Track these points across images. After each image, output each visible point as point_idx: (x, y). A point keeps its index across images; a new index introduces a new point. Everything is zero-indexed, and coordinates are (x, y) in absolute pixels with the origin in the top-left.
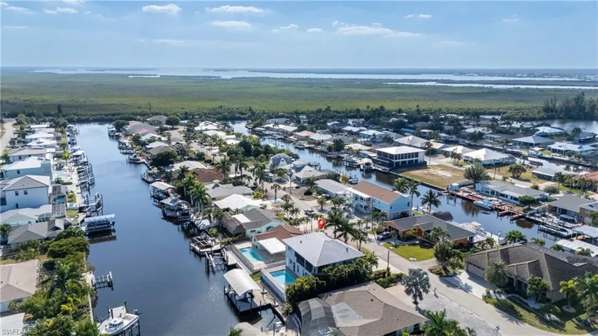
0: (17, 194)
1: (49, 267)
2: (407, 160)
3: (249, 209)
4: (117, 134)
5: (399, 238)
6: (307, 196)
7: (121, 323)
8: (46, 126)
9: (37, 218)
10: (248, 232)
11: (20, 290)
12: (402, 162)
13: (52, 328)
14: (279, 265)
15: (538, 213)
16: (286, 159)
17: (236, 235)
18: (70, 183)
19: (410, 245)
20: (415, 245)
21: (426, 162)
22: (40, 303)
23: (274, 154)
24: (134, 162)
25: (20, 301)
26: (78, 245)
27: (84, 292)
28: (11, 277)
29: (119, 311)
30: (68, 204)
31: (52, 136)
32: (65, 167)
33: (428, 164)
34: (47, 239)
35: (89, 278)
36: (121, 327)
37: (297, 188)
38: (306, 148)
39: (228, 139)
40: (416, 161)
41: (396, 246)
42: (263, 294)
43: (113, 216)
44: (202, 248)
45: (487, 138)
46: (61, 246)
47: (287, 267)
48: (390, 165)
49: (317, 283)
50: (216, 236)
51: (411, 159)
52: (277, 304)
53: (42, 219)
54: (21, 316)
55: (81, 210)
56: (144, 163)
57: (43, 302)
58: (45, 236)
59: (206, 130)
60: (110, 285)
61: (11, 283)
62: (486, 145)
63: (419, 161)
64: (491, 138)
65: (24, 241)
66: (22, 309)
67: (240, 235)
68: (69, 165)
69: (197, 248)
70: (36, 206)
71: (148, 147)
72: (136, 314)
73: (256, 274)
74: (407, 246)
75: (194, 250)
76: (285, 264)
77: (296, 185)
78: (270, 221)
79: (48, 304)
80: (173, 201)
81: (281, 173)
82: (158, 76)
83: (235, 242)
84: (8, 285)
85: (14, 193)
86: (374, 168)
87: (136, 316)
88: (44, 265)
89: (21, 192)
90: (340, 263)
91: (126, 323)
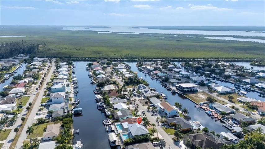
0: (55, 99)
1: (62, 126)
2: (190, 89)
3: (123, 109)
4: (89, 68)
5: (168, 125)
6: (146, 104)
7: (78, 147)
8: (65, 64)
9: (60, 108)
10: (120, 119)
11: (55, 134)
12: (187, 90)
13: (62, 147)
14: (126, 132)
15: (226, 119)
16: (143, 87)
17: (116, 120)
18: (71, 93)
19: (171, 128)
20: (172, 128)
21: (197, 90)
22: (60, 139)
23: (140, 84)
24: (92, 83)
25: (55, 137)
26: (70, 121)
27: (71, 136)
28: (53, 129)
29: (79, 142)
30: (69, 102)
31: (67, 69)
32: (70, 85)
33: (198, 91)
34: (63, 116)
35: (73, 131)
36: (79, 148)
37: (144, 100)
38: (155, 79)
39: (126, 74)
40: (194, 90)
41: (166, 128)
42: (119, 141)
43: (81, 109)
44: (105, 123)
45: (232, 78)
46: (66, 121)
47: (128, 133)
48: (183, 91)
49: (132, 141)
50: (111, 119)
51: (191, 89)
52: (122, 145)
53: (62, 108)
54: (55, 141)
55: (73, 104)
56: (95, 84)
57: (60, 138)
58: (62, 115)
59: (120, 68)
60: (78, 133)
61: (53, 131)
62: (230, 81)
63: (195, 90)
64: (234, 78)
65: (57, 116)
66: (56, 139)
67: (117, 120)
68: (71, 84)
69: (104, 123)
70: (60, 103)
71: (98, 77)
72: (83, 144)
73: (119, 135)
74: (170, 129)
75: (103, 123)
76: (127, 132)
77: (144, 99)
78: (128, 115)
79: (62, 139)
80: (101, 104)
81: (140, 93)
82: (109, 33)
83: (115, 122)
84: (52, 132)
85: (54, 98)
86: (176, 91)
87: (83, 145)
88: (61, 125)
89: (56, 98)
90: (141, 135)
91: (80, 146)
